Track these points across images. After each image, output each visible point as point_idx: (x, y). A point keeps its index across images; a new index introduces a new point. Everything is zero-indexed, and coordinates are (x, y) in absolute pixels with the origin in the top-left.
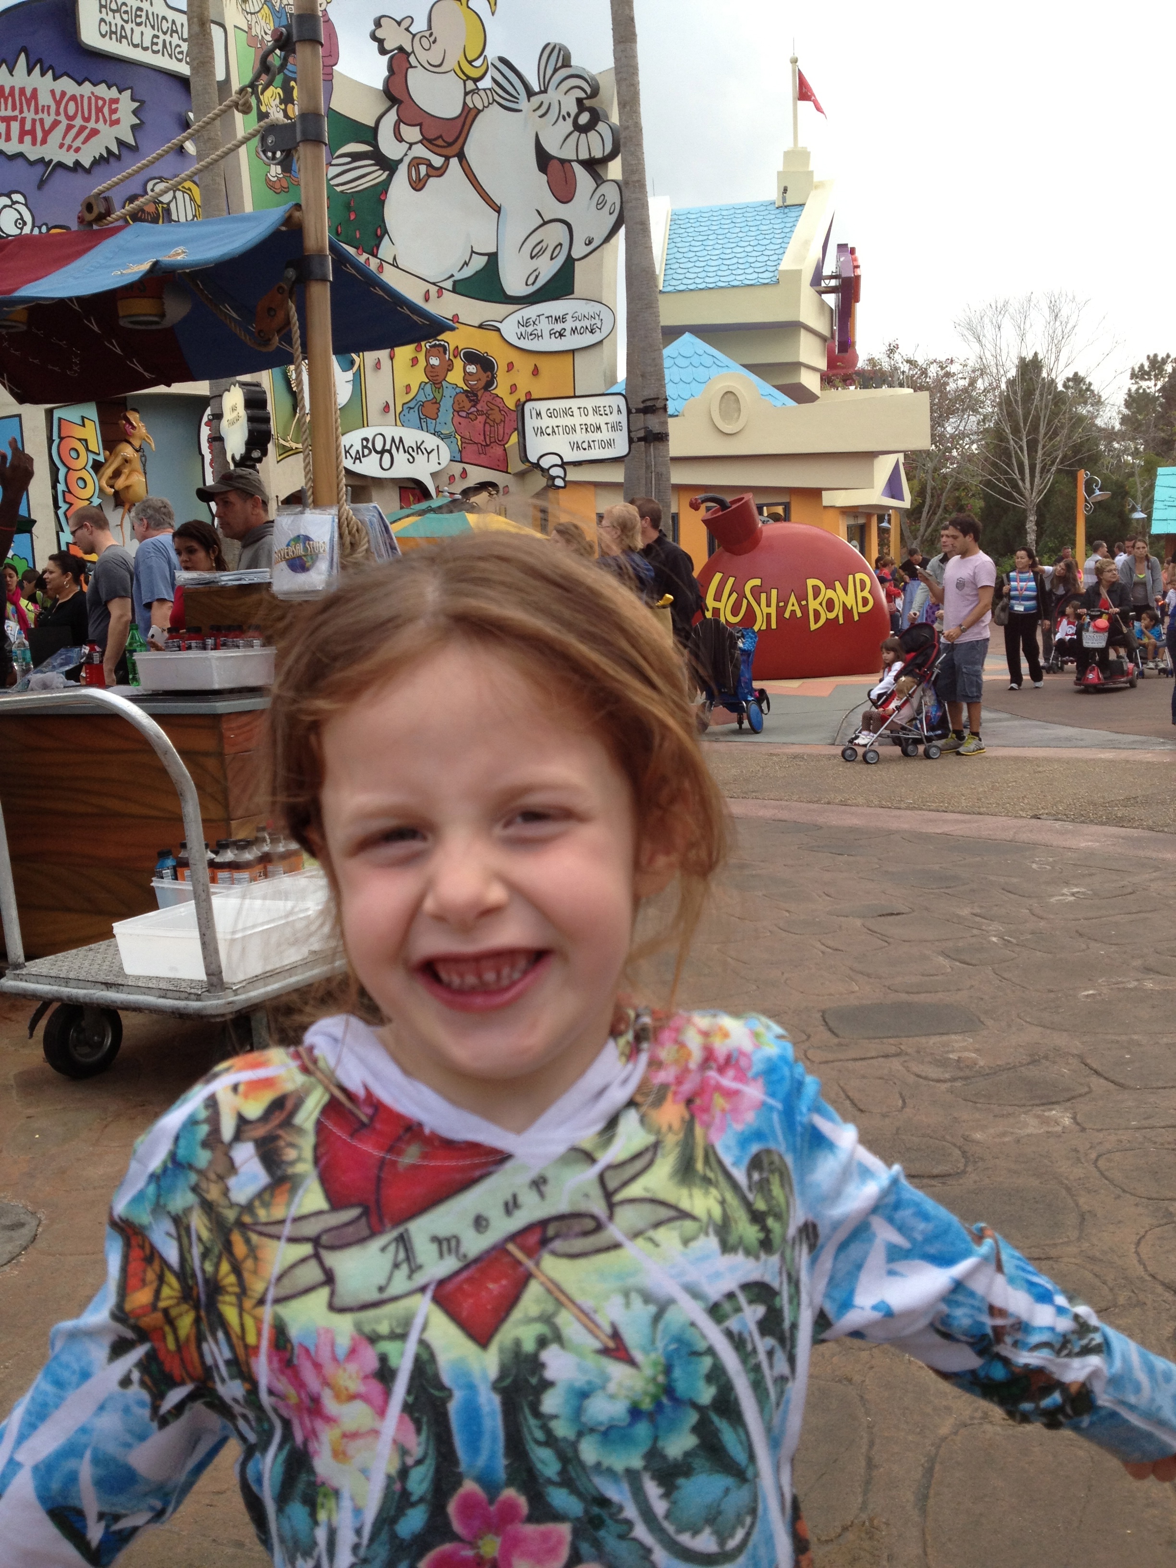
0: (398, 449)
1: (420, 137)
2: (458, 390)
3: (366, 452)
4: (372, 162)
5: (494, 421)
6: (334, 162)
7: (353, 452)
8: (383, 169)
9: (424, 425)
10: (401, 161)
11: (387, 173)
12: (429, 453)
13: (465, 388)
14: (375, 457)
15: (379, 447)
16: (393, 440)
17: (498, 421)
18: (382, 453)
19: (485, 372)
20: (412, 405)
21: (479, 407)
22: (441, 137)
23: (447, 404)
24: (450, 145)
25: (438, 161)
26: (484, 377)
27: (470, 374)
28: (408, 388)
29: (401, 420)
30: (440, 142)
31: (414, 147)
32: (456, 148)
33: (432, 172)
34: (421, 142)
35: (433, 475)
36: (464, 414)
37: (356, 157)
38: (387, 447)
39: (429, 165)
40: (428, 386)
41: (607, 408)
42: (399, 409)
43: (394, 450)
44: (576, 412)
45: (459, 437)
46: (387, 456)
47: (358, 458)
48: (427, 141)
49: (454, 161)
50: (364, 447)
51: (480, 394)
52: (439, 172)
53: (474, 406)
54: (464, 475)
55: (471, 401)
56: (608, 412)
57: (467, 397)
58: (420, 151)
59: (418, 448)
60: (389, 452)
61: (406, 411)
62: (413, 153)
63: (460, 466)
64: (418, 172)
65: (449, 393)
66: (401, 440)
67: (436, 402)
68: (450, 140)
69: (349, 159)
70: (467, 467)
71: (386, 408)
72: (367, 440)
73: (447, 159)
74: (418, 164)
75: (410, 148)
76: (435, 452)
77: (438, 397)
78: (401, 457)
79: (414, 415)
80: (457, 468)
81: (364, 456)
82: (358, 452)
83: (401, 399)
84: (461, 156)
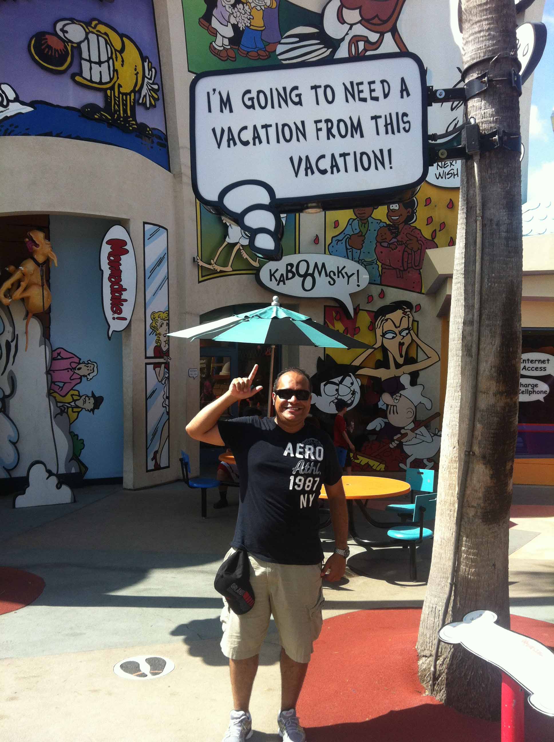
0: (320, 274)
1: (360, 18)
2: (382, 225)
3: (290, 275)
4: (319, 41)
5: (412, 249)
6: (283, 41)
7: (278, 275)
8: (327, 47)
9: (350, 254)
10: (343, 39)
11: (331, 50)
12: (349, 277)
13: (388, 222)
14: (298, 280)
15: (302, 271)
16: (316, 265)
17: (415, 249)
18: (305, 276)
19: (406, 209)
20: (339, 238)
21: (399, 238)
22: (377, 16)
23: (371, 236)
24: (385, 22)
25: (374, 37)
26: (405, 213)
27: (394, 211)
28: (336, 224)
29: (329, 250)
30: (376, 21)
31: (354, 27)
32: (390, 24)
33: (368, 46)
34: (360, 22)
35: (351, 295)
36: (385, 244)
37: (303, 37)
38: (310, 271)
39: (366, 40)
40: (356, 221)
41: (377, 87)
42: (328, 241)
43: (316, 274)
44: (308, 96)
45: (380, 264)
46: (309, 279)
47: (282, 280)
48: (365, 21)
49: (388, 36)
50: (288, 271)
51: (400, 227)
52: (375, 47)
53: (395, 238)
54: (382, 295)
55: (392, 233)
56: (379, 93)
57: (389, 230)
58: (360, 30)
59: (339, 272)
60: (312, 275)
61: (334, 243)
62: (352, 34)
63: (379, 288)
64: (357, 48)
65: (373, 227)
66: (323, 265)
67: (361, 235)
68: (385, 18)
69: (297, 39)
70: (384, 288)
71: (316, 240)
72: (291, 265)
73: (382, 35)
74: (357, 41)
75: (350, 29)
76: (355, 277)
77: (364, 230)
78: (322, 280)
79: (342, 246)
80: (376, 290)
81: (288, 279)
82: (282, 275)
83: (331, 233)
84: (394, 31)
